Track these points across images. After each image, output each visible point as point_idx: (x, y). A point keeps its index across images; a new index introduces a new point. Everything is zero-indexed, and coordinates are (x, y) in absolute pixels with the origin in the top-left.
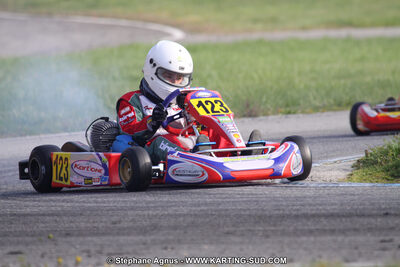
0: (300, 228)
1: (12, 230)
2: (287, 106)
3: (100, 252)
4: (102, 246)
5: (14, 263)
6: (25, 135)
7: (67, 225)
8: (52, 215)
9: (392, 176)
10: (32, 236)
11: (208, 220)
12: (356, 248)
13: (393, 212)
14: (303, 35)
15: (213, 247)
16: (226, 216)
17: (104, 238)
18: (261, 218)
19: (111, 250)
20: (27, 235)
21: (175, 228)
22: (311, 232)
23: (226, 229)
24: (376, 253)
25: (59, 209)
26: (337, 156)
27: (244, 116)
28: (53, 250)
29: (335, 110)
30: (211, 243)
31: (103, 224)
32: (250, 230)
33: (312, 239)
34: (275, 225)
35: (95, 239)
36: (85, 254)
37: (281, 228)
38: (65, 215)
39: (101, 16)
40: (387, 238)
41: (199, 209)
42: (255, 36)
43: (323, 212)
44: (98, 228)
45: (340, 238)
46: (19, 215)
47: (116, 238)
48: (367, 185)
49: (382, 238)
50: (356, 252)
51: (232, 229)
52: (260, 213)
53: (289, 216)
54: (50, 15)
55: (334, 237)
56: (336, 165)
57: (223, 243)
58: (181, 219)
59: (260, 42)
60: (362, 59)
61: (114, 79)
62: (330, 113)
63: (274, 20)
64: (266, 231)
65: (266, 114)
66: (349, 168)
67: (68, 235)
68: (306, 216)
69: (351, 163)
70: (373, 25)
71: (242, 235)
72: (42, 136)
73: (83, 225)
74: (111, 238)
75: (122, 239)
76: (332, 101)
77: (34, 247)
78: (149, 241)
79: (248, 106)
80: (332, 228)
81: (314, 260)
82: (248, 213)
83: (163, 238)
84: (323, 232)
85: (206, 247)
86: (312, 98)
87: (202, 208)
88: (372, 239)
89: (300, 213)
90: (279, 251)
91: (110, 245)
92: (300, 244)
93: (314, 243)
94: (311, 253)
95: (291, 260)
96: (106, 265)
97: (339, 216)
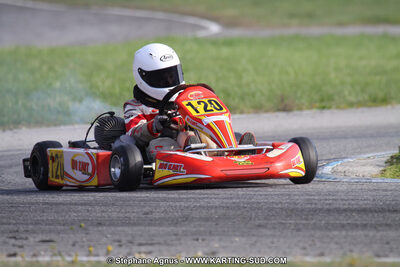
0: (332, 222)
1: (45, 218)
2: (322, 100)
3: (131, 242)
4: (133, 236)
5: (45, 251)
6: (60, 125)
7: (99, 215)
8: (85, 204)
10: (64, 225)
11: (239, 212)
12: (388, 243)
14: (338, 32)
15: (244, 240)
16: (259, 209)
17: (136, 228)
18: (293, 211)
19: (142, 241)
20: (60, 224)
21: (207, 220)
22: (343, 226)
23: (258, 222)
25: (92, 198)
26: (371, 152)
27: (279, 110)
28: (84, 239)
29: (370, 107)
30: (242, 236)
31: (135, 215)
32: (281, 223)
33: (344, 233)
34: (307, 219)
35: (126, 229)
36: (117, 244)
37: (314, 221)
38: (97, 204)
41: (231, 201)
42: (292, 31)
43: (355, 206)
44: (130, 218)
45: (371, 233)
46: (51, 204)
47: (147, 228)
50: (387, 246)
51: (263, 222)
52: (292, 206)
53: (320, 210)
54: (87, 6)
55: (366, 232)
56: (369, 160)
57: (254, 235)
58: (213, 211)
59: (297, 37)
62: (365, 109)
64: (298, 224)
65: (300, 109)
66: (383, 164)
67: (100, 224)
68: (338, 211)
69: (385, 159)
71: (274, 228)
72: (77, 126)
73: (114, 215)
74: (142, 228)
75: (153, 230)
76: (366, 97)
77: (65, 236)
78: (180, 232)
79: (282, 100)
80: (364, 222)
81: (345, 254)
82: (280, 206)
83: (194, 229)
84: (356, 226)
85: (237, 239)
86: (346, 93)
87: (234, 200)
89: (332, 207)
90: (310, 245)
91: (141, 236)
92: (332, 238)
93: (345, 237)
94: (342, 248)
95: (322, 254)
96: (137, 255)
97: (371, 211)
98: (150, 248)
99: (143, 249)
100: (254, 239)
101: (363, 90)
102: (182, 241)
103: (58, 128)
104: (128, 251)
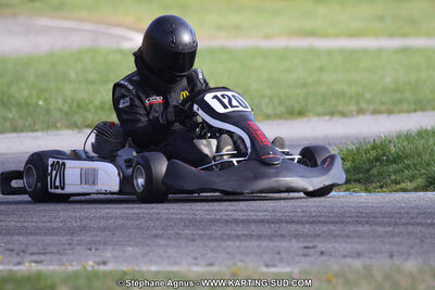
0: (228, 232)
3: (23, 251)
4: (27, 245)
11: (138, 222)
12: (279, 253)
13: (322, 219)
14: (265, 44)
15: (136, 249)
16: (158, 220)
17: (31, 238)
18: (192, 222)
19: (35, 250)
21: (103, 229)
22: (237, 237)
23: (154, 232)
24: (297, 258)
29: (286, 119)
30: (137, 246)
31: (34, 224)
32: (178, 234)
33: (237, 243)
34: (203, 230)
35: (21, 238)
36: (9, 253)
37: (209, 232)
39: (65, 18)
40: (311, 245)
43: (254, 217)
44: (27, 228)
45: (264, 244)
47: (44, 237)
49: (306, 245)
50: (278, 257)
51: (160, 232)
52: (191, 217)
53: (219, 221)
54: (14, 15)
55: (259, 243)
57: (148, 245)
58: (112, 221)
59: (223, 50)
60: (321, 69)
61: (70, 82)
62: (282, 122)
63: (238, 28)
64: (194, 234)
68: (236, 221)
70: (337, 36)
71: (169, 238)
73: (13, 224)
75: (48, 239)
76: (283, 109)
78: (75, 242)
80: (260, 233)
81: (234, 264)
82: (179, 216)
83: (89, 239)
84: (250, 237)
85: (130, 249)
86: (264, 106)
88: (296, 245)
90: (202, 255)
91: (36, 245)
92: (224, 249)
93: (238, 247)
94: (233, 258)
95: (211, 265)
96: (27, 264)
97: (268, 222)
98: (42, 257)
99: (35, 258)
100: (147, 249)
102: (75, 251)
104: (19, 259)
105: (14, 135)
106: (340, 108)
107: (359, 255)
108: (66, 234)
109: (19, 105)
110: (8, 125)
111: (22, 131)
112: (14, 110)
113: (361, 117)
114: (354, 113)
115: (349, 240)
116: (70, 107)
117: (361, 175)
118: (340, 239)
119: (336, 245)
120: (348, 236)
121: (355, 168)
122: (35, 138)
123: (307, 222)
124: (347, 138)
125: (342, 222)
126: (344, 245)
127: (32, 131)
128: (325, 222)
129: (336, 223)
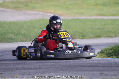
0: (79, 69)
1: (2, 68)
2: (82, 37)
3: (24, 74)
4: (25, 73)
6: (10, 42)
7: (17, 67)
9: (108, 56)
10: (6, 69)
11: (55, 66)
12: (94, 75)
13: (105, 66)
14: (90, 18)
15: (55, 74)
16: (60, 66)
18: (70, 66)
19: (27, 74)
20: (5, 69)
21: (46, 68)
23: (59, 69)
24: (99, 76)
28: (11, 73)
29: (95, 38)
30: (55, 73)
32: (66, 69)
33: (82, 72)
34: (73, 68)
35: (23, 71)
36: (20, 75)
37: (74, 69)
38: (17, 64)
39: (35, 11)
40: (102, 73)
41: (53, 63)
44: (25, 68)
45: (90, 72)
46: (4, 64)
47: (29, 70)
48: (100, 58)
49: (101, 72)
51: (61, 69)
53: (77, 66)
55: (88, 72)
57: (57, 73)
58: (48, 66)
59: (78, 19)
60: (105, 25)
61: (36, 28)
62: (94, 39)
63: (82, 13)
64: (70, 70)
65: (76, 39)
66: (96, 54)
68: (82, 66)
70: (109, 15)
71: (63, 71)
72: (15, 43)
73: (21, 67)
74: (28, 70)
75: (30, 71)
76: (95, 36)
77: (6, 72)
78: (38, 72)
82: (66, 65)
83: (42, 71)
84: (86, 70)
85: (53, 74)
87: (54, 63)
88: (98, 73)
89: (80, 65)
91: (27, 72)
93: (82, 73)
96: (25, 78)
97: (91, 66)
98: (29, 76)
99: (27, 76)
100: (58, 74)
101: (94, 34)
102: (38, 74)
103: (9, 43)
104: (22, 76)
105: (21, 42)
106: (110, 35)
107: (116, 75)
108: (35, 69)
109: (22, 35)
110: (19, 40)
111: (23, 41)
112: (21, 36)
113: (116, 38)
114: (114, 37)
115: (113, 71)
116: (36, 35)
117: (116, 54)
118: (110, 71)
119: (110, 73)
120: (113, 70)
121: (114, 52)
122: (26, 43)
123: (101, 66)
124: (112, 43)
125: (111, 66)
126: (111, 73)
127: (26, 41)
128: (106, 66)
129: (109, 66)
